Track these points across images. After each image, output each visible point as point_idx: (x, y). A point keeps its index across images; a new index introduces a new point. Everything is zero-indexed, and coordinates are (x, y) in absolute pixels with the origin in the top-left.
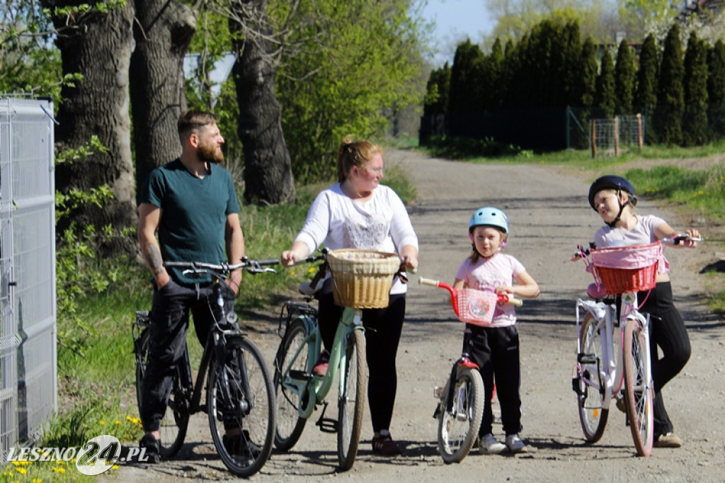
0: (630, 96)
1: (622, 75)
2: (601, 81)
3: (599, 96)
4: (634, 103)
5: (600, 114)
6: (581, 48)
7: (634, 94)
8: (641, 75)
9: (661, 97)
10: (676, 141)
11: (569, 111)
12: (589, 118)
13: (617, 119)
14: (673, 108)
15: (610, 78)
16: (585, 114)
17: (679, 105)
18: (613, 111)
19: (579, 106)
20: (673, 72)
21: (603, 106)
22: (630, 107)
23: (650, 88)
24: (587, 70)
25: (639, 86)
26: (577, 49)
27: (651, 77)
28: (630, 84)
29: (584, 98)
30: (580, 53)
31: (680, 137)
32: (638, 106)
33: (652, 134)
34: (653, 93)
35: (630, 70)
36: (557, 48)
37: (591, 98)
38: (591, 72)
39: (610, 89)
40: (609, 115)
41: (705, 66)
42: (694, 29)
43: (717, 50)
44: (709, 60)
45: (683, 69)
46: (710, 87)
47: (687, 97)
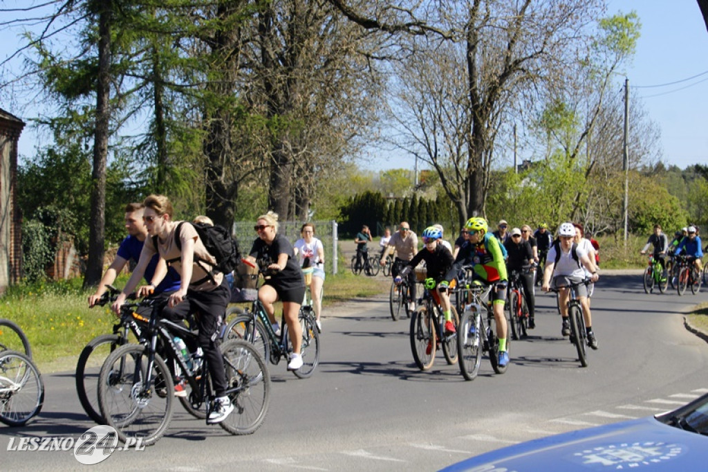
0: (399, 218)
1: (396, 211)
2: (389, 212)
3: (388, 218)
5: (388, 224)
6: (382, 201)
7: (401, 217)
8: (403, 211)
11: (378, 223)
12: (385, 226)
15: (392, 212)
16: (384, 224)
19: (381, 221)
20: (414, 210)
21: (390, 221)
23: (406, 216)
24: (384, 209)
25: (403, 215)
26: (380, 201)
27: (406, 212)
28: (399, 214)
29: (383, 219)
30: (381, 204)
34: (408, 217)
35: (400, 209)
36: (373, 201)
37: (386, 219)
38: (386, 210)
39: (392, 216)
41: (425, 209)
42: (421, 194)
43: (429, 203)
44: (426, 206)
45: (418, 210)
46: (427, 216)
47: (419, 218)
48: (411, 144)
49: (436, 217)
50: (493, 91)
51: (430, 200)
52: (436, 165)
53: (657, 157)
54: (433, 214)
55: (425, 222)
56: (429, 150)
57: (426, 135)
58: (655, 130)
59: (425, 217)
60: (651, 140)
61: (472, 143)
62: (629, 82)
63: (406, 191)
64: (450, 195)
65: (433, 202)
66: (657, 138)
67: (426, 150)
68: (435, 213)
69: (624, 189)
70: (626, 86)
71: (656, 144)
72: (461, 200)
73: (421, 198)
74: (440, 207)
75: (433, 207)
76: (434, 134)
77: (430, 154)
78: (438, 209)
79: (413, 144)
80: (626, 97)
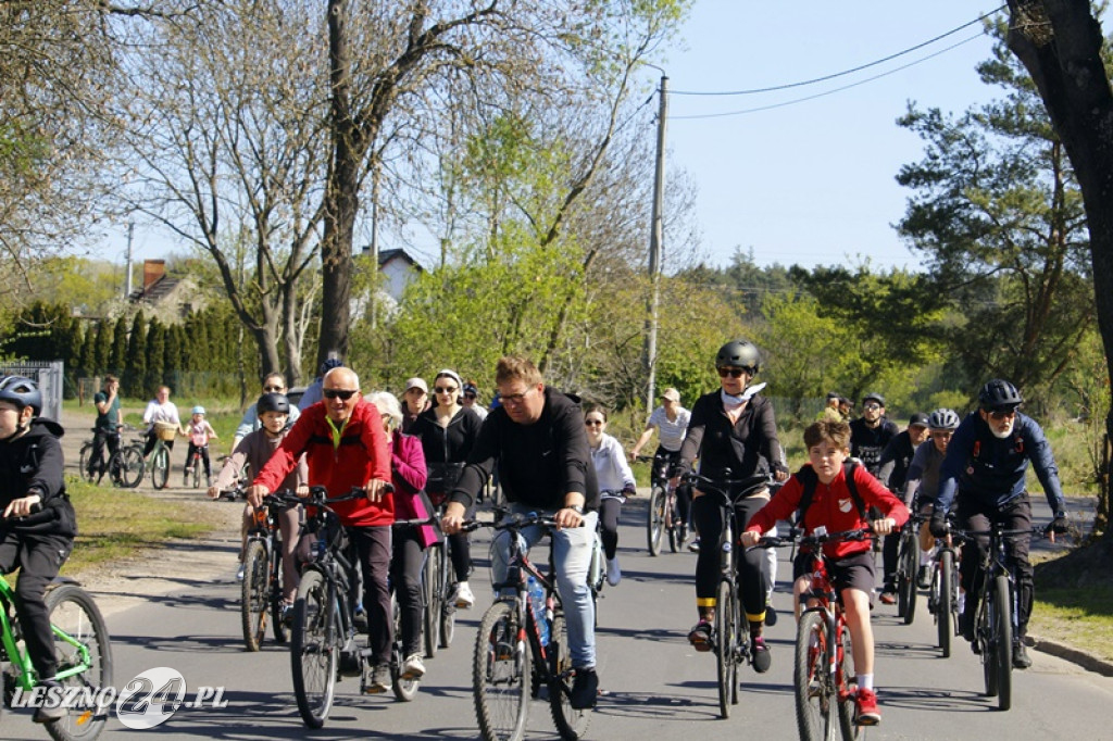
0: (106, 362)
1: (100, 346)
2: (84, 348)
3: (82, 361)
4: (110, 366)
5: (84, 375)
6: (70, 324)
7: (109, 359)
8: (115, 346)
9: (129, 364)
10: (140, 397)
12: (76, 377)
13: (98, 379)
14: (137, 372)
15: (91, 348)
16: (72, 374)
17: (142, 370)
18: (92, 372)
20: (138, 345)
21: (85, 368)
22: (105, 369)
23: (121, 356)
25: (114, 354)
26: (67, 324)
27: (121, 348)
28: (107, 352)
29: (72, 361)
30: (67, 329)
31: (142, 392)
32: (112, 368)
33: (122, 391)
34: (124, 359)
35: (107, 341)
37: (77, 361)
38: (77, 342)
39: (91, 356)
40: (90, 376)
41: (162, 342)
42: (149, 312)
43: (171, 331)
44: (165, 337)
45: (146, 343)
46: (166, 357)
47: (148, 364)
48: (159, 201)
49: (185, 360)
50: (383, 90)
51: (173, 325)
52: (214, 250)
53: (689, 246)
54: (178, 353)
55: (160, 371)
56: (201, 217)
57: (195, 183)
58: (686, 190)
59: (162, 361)
60: (674, 211)
61: (333, 203)
62: (667, 82)
63: (114, 304)
64: (244, 315)
65: (179, 328)
66: (688, 206)
67: (193, 215)
68: (182, 352)
69: (649, 309)
70: (662, 92)
71: (686, 220)
72: (266, 327)
73: (154, 318)
74: (190, 337)
75: (178, 340)
76: (211, 180)
77: (204, 226)
78: (188, 341)
79: (163, 204)
80: (661, 116)
